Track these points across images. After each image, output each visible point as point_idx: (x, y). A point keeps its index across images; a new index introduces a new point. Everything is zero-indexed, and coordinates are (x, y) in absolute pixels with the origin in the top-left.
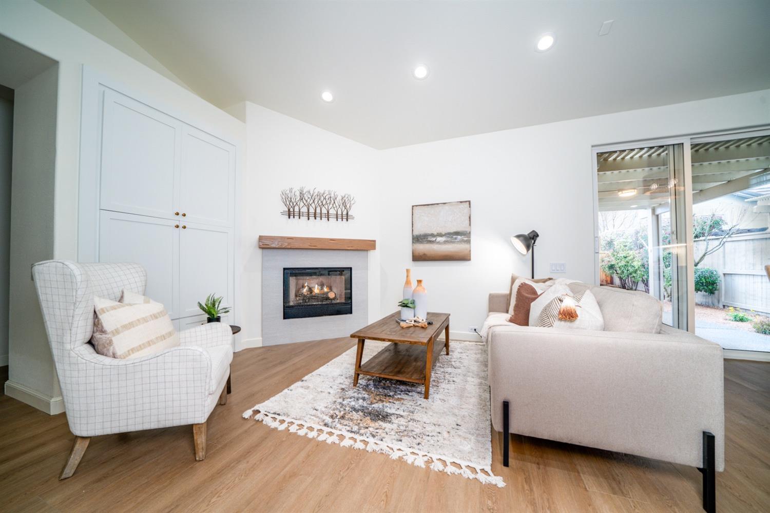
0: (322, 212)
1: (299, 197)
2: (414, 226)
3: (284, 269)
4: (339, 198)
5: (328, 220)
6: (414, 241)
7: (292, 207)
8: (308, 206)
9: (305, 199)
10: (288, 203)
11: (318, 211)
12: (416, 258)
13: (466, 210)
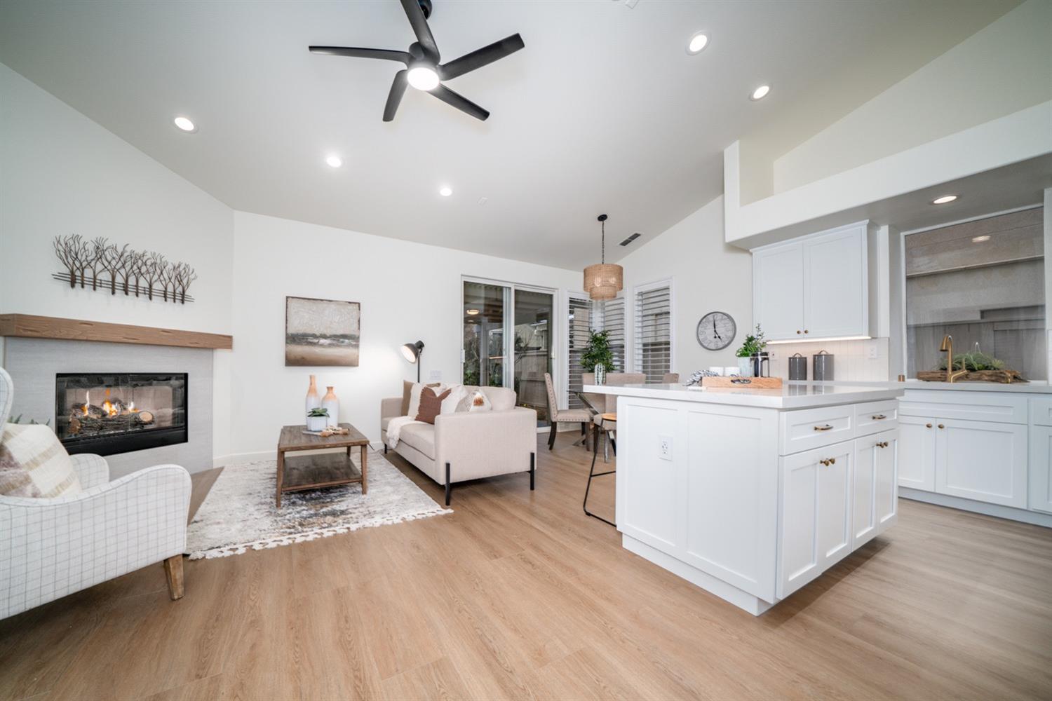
0: (140, 285)
1: (94, 255)
2: (288, 322)
3: (58, 375)
4: (170, 267)
5: (150, 298)
6: (288, 342)
7: (78, 269)
8: (113, 271)
9: (107, 260)
10: (71, 262)
11: (132, 281)
12: (291, 361)
13: (355, 313)
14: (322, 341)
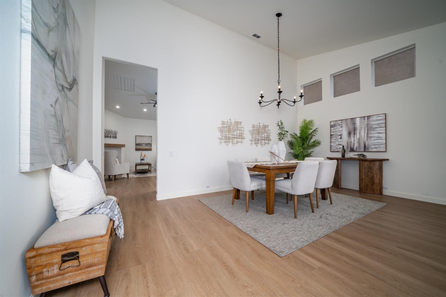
2: (136, 141)
4: (114, 132)
6: (136, 145)
11: (108, 135)
12: (137, 150)
13: (151, 138)
14: (144, 145)
